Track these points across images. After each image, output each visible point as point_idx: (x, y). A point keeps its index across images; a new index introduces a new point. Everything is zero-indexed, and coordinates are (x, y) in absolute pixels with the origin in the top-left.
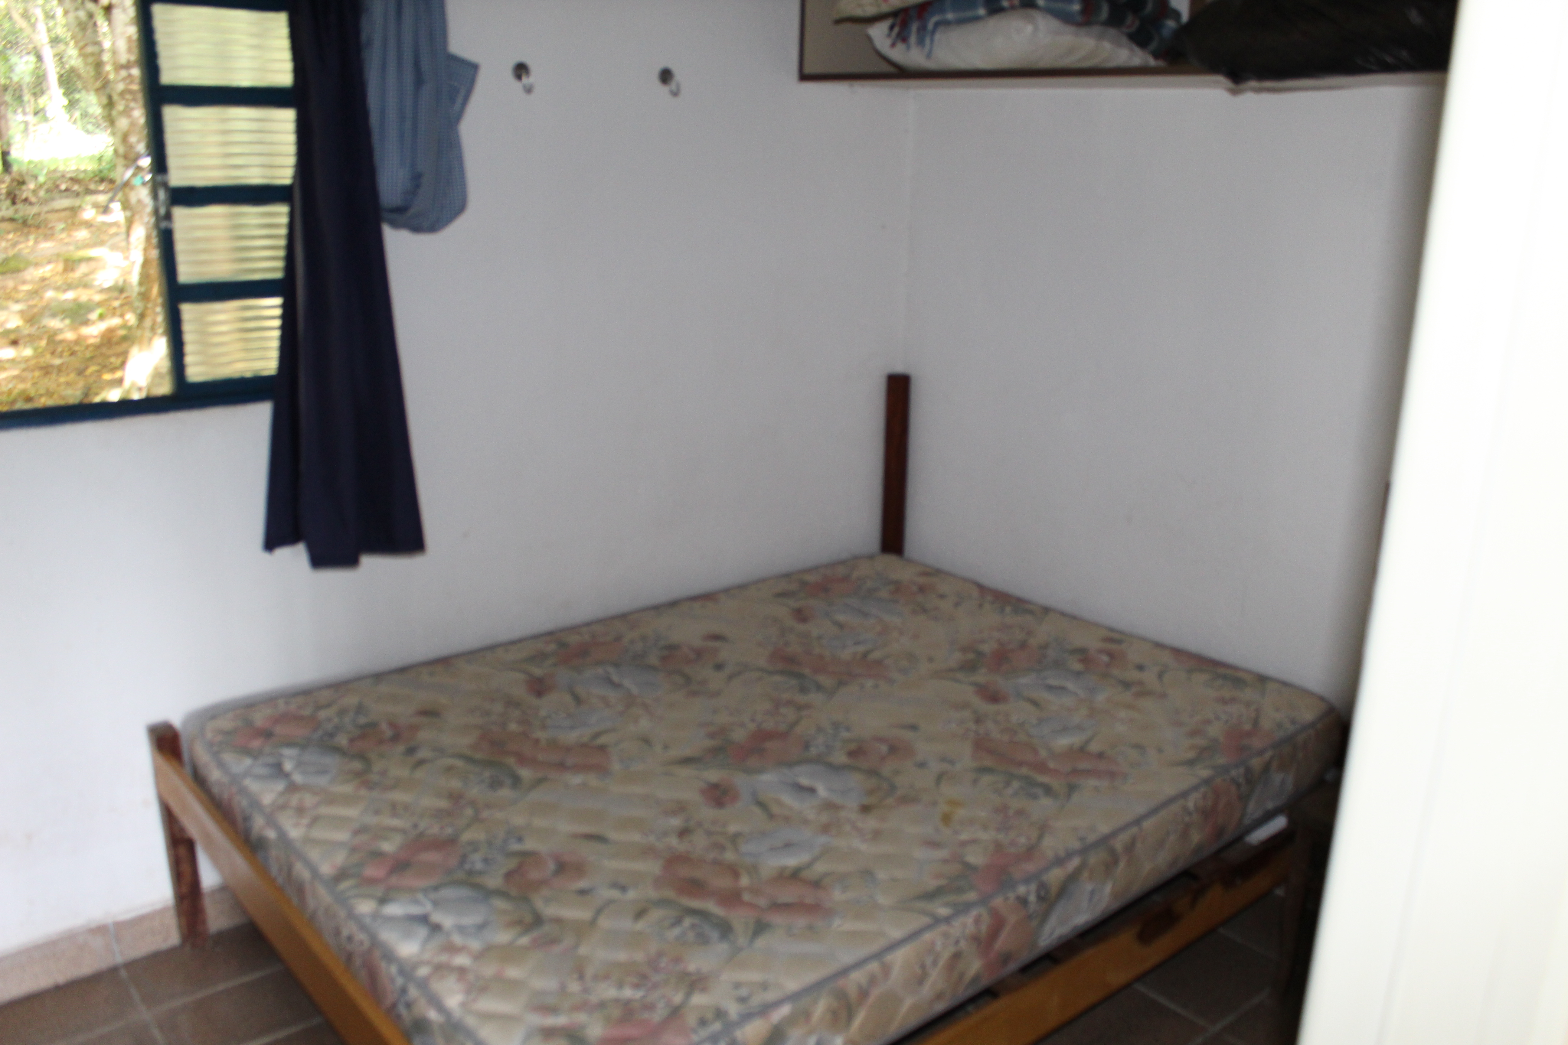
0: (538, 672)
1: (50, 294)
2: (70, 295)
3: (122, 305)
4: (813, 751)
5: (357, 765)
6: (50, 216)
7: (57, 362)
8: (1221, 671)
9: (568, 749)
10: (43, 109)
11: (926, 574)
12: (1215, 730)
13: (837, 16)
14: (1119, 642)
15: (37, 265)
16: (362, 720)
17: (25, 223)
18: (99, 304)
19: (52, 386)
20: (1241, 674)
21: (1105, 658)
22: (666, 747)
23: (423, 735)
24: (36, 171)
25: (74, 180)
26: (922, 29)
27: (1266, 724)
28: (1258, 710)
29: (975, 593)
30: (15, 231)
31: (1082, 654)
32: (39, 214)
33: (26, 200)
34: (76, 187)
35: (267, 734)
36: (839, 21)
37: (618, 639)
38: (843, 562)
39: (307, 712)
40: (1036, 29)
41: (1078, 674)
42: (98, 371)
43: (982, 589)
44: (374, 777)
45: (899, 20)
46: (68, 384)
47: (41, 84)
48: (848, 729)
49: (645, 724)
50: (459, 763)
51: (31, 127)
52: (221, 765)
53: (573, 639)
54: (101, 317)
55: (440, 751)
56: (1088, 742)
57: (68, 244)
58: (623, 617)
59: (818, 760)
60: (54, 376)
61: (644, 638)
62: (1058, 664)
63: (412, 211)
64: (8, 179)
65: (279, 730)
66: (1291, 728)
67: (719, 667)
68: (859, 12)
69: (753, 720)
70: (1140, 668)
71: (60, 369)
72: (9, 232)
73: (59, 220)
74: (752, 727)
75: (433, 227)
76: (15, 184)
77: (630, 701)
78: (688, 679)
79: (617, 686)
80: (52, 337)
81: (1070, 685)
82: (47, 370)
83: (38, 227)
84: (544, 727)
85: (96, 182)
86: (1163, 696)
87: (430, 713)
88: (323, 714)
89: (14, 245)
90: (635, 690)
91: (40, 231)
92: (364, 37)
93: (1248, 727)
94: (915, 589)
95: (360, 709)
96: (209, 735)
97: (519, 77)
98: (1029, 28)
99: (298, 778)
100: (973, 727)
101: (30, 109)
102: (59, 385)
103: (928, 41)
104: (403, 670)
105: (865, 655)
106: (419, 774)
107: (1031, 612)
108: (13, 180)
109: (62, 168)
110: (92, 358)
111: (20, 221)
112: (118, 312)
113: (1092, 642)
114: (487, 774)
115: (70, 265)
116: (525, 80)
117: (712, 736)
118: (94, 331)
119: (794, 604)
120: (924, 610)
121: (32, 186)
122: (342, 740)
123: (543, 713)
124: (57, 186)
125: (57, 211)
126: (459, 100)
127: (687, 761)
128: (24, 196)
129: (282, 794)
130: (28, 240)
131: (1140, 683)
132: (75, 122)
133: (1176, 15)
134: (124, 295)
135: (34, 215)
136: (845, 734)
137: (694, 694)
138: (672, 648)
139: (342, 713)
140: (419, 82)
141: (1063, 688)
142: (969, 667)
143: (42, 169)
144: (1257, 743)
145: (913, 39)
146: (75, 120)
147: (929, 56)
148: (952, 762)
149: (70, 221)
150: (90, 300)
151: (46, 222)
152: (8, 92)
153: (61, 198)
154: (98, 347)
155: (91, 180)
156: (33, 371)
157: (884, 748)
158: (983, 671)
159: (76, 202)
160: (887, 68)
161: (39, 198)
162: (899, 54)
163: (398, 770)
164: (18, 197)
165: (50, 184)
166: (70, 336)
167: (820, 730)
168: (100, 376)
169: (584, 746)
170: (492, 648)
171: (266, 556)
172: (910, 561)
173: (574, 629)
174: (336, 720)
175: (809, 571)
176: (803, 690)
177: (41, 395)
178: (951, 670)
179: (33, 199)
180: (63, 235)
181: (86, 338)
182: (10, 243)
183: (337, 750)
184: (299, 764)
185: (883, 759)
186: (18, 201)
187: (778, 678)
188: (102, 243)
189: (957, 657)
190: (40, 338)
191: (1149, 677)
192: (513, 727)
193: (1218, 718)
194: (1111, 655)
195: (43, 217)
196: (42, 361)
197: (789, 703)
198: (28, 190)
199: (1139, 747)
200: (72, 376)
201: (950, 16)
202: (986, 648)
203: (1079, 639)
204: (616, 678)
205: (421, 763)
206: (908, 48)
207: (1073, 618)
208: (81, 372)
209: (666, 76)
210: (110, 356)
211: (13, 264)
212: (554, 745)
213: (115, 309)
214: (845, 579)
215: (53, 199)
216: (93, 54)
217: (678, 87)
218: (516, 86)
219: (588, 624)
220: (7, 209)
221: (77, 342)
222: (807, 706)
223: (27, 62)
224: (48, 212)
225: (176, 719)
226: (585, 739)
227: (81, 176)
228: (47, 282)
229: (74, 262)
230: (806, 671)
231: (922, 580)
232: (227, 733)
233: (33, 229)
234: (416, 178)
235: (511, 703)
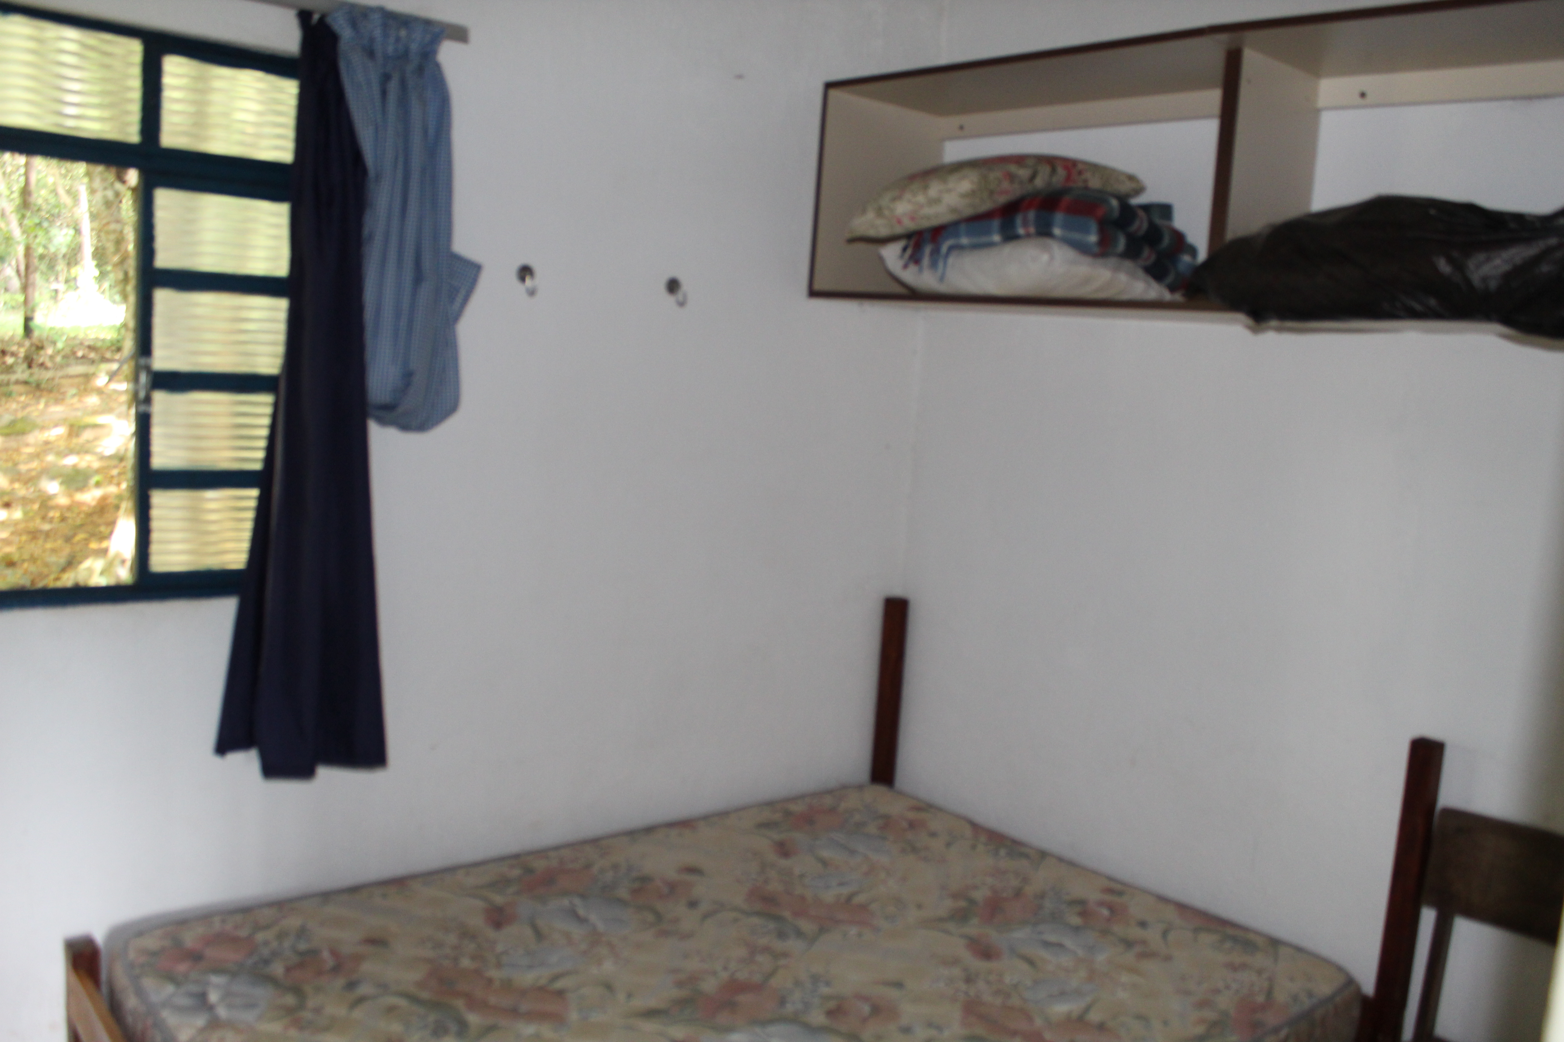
0: (499, 899)
1: (50, 458)
2: (71, 461)
3: (120, 474)
4: (789, 1008)
5: (290, 1000)
6: (64, 382)
7: (46, 527)
8: (1230, 931)
9: (523, 993)
10: (75, 279)
11: (918, 809)
12: (1225, 1002)
13: (848, 235)
14: (1120, 893)
15: (43, 428)
16: (303, 946)
17: (38, 386)
18: (97, 471)
19: (37, 552)
20: (1251, 936)
21: (1105, 912)
22: (630, 996)
23: (367, 967)
24: (56, 338)
25: (91, 348)
26: (936, 252)
27: (1281, 996)
28: (1270, 980)
29: (968, 832)
30: (27, 393)
31: (1082, 907)
32: (53, 379)
33: (42, 365)
34: (92, 355)
35: (195, 957)
36: (853, 240)
37: (588, 866)
38: (830, 792)
39: (243, 933)
40: (1052, 258)
41: (1076, 929)
42: (86, 539)
43: (976, 827)
44: (307, 1015)
45: (912, 243)
46: (54, 551)
47: (76, 254)
48: (828, 984)
49: (608, 967)
50: (402, 1002)
51: (60, 295)
52: (140, 992)
53: (540, 865)
54: (98, 485)
55: (384, 987)
56: (1087, 1009)
57: (77, 409)
58: (594, 841)
59: (794, 1020)
60: (40, 542)
61: (615, 867)
62: (1055, 918)
63: (400, 410)
64: (27, 343)
65: (211, 953)
66: (1307, 1003)
67: (693, 904)
68: (872, 233)
69: (725, 968)
70: (1143, 924)
71: (47, 535)
72: (21, 394)
73: (72, 386)
74: (724, 975)
75: (423, 426)
76: (34, 348)
77: (595, 938)
78: (659, 917)
79: (582, 920)
80: (45, 501)
81: (1068, 942)
82: (34, 535)
83: (50, 391)
84: (499, 965)
85: (112, 351)
86: (1168, 958)
87: (377, 942)
88: (260, 937)
89: (24, 408)
90: (601, 927)
91: (52, 395)
92: (366, 232)
93: (1260, 999)
94: (905, 824)
95: (302, 933)
96: (132, 955)
97: (522, 279)
98: (1045, 257)
99: (222, 1012)
100: (963, 986)
101: (62, 278)
102: (44, 551)
103: (941, 264)
104: (354, 890)
105: (849, 898)
106: (358, 1014)
107: (1026, 856)
108: (32, 345)
109: (81, 336)
110: (82, 525)
111: (34, 385)
112: (115, 481)
113: (1093, 895)
114: (432, 1017)
115: (75, 429)
116: (528, 281)
117: (680, 984)
118: (90, 497)
119: (776, 836)
120: (914, 850)
121: (50, 351)
122: (278, 969)
123: (500, 948)
124: (74, 353)
125: (71, 377)
126: (459, 299)
127: (651, 1014)
128: (41, 360)
129: (202, 1030)
130: (38, 403)
131: (1144, 942)
132: (103, 292)
133: (1193, 251)
134: (123, 464)
135: (48, 380)
136: (825, 990)
137: (664, 934)
138: (645, 880)
139: (281, 936)
140: (418, 279)
141: (1060, 946)
142: (961, 916)
143: (63, 334)
144: (1271, 1019)
145: (926, 261)
146: (104, 290)
147: (942, 279)
148: (939, 1028)
149: (82, 387)
150: (89, 467)
151: (59, 386)
152: (44, 261)
153: (77, 364)
154: (89, 515)
155: (108, 348)
156: (20, 535)
157: (866, 1009)
158: (975, 921)
159: (91, 369)
160: (898, 289)
161: (55, 363)
162: (910, 276)
163: (335, 1009)
164: (35, 362)
165: (68, 351)
166: (63, 501)
167: (798, 983)
168: (87, 545)
169: (542, 989)
170: (451, 870)
171: (217, 760)
172: (901, 794)
173: (542, 853)
174: (275, 944)
175: (794, 799)
176: (781, 935)
177: (24, 561)
178: (941, 920)
179: (49, 364)
180: (75, 400)
181: (80, 504)
182: (21, 405)
183: (270, 980)
184: (227, 995)
185: (865, 1020)
186: (34, 365)
187: (755, 920)
188: (110, 410)
189: (948, 905)
190: (32, 501)
191: (1153, 935)
192: (466, 963)
193: (1228, 987)
194: (1111, 908)
195: (57, 381)
196: (31, 525)
197: (766, 950)
198: (46, 354)
199: (1141, 1017)
200: (60, 542)
201: (964, 241)
202: (979, 895)
203: (1078, 889)
204: (581, 912)
205: (361, 1000)
206: (921, 270)
207: (1072, 864)
208: (68, 539)
209: (673, 286)
210: (99, 525)
211: (19, 426)
212: (507, 986)
213: (112, 477)
214: (832, 810)
215: (68, 365)
216: (114, 231)
217: (685, 296)
218: (520, 289)
219: (557, 848)
220: (23, 372)
221: (69, 508)
222: (785, 955)
223: (66, 235)
224: (62, 377)
225: (99, 937)
226: (543, 982)
227: (99, 344)
228: (50, 446)
229: (79, 427)
230: (787, 914)
231: (911, 815)
232: (154, 954)
233: (45, 393)
234: (408, 376)
235: (466, 934)
